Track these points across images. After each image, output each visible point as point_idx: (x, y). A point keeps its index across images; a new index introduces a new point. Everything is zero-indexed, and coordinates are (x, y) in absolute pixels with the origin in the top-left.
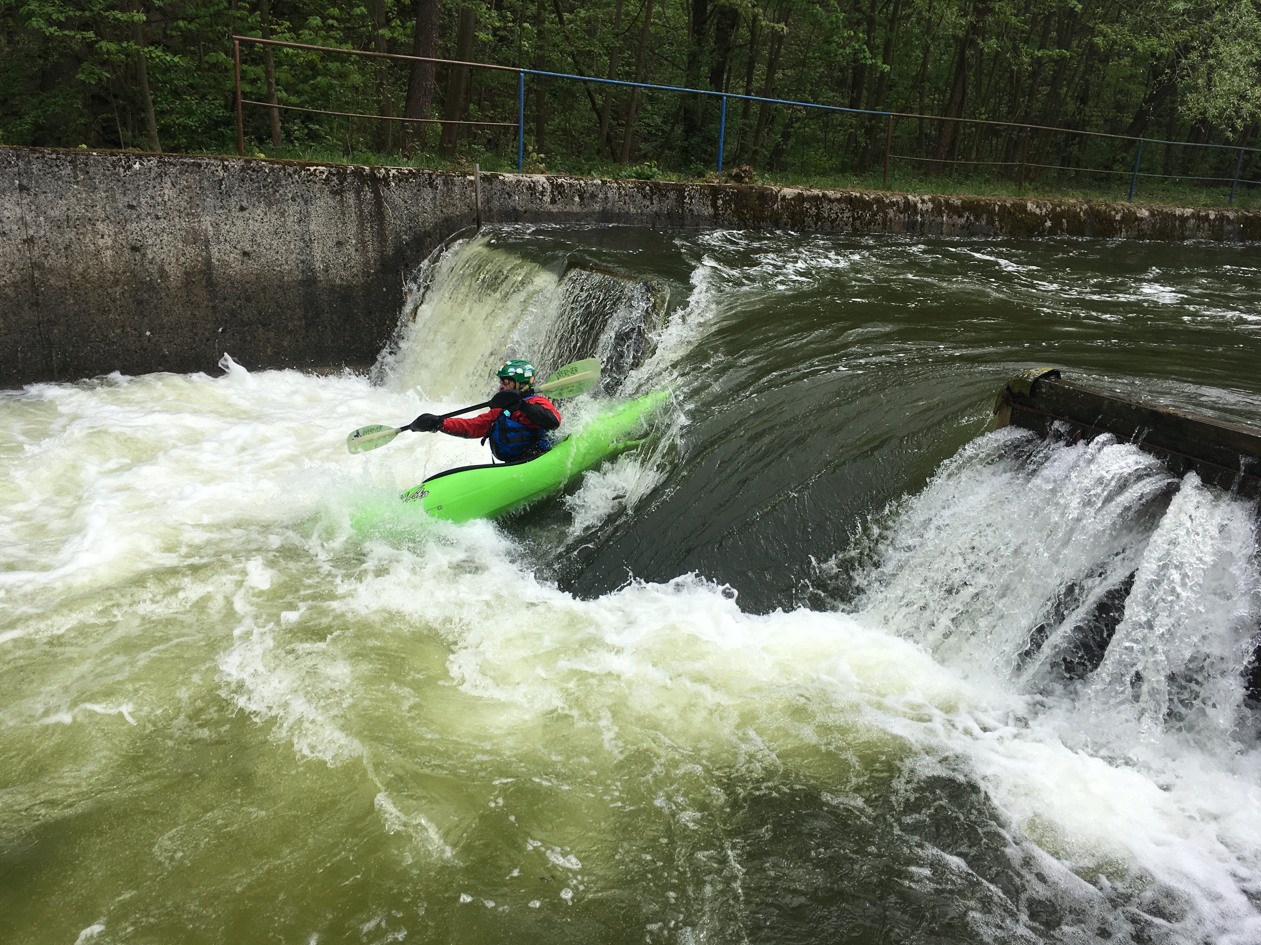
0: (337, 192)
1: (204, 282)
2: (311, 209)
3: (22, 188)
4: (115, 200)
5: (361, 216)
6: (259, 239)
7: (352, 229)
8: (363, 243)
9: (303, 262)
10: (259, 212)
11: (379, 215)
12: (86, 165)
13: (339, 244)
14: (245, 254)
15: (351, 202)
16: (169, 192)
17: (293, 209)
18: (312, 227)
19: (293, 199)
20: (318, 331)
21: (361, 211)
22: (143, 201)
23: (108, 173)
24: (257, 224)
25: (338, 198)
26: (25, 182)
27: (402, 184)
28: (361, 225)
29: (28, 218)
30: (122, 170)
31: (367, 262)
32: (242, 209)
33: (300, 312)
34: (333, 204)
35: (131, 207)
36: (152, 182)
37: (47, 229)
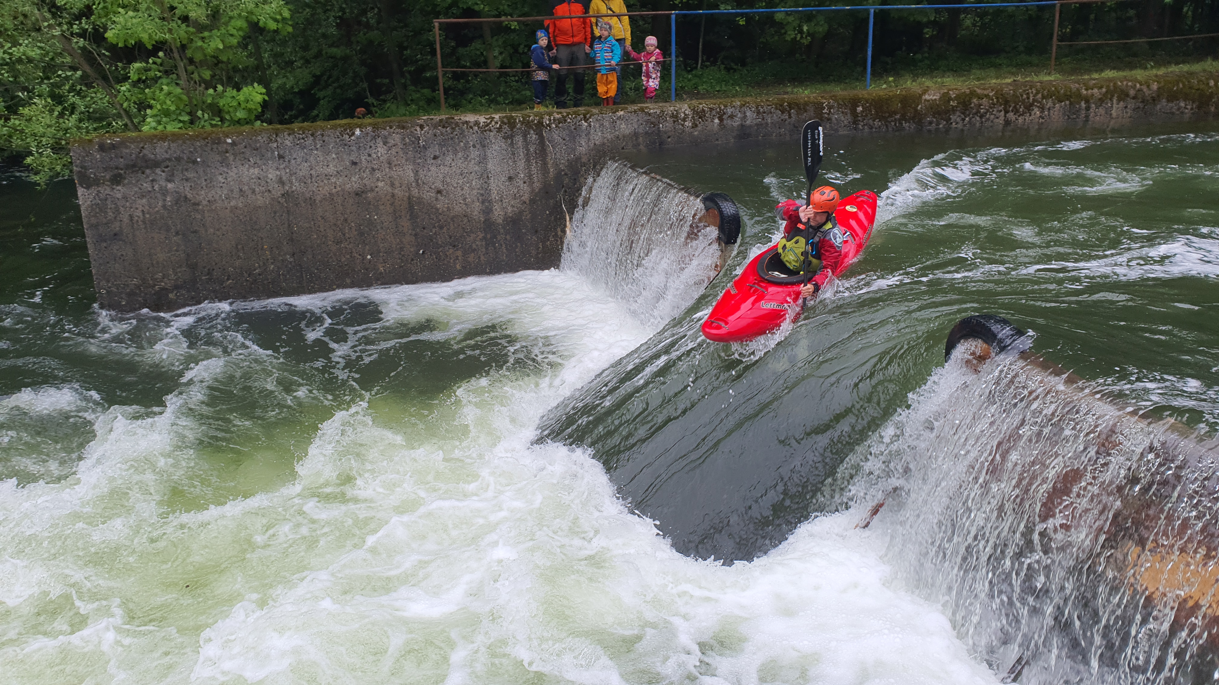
0: (508, 137)
1: (408, 217)
2: (489, 154)
3: (281, 157)
4: (343, 161)
5: (528, 155)
6: (448, 180)
7: (521, 164)
8: (530, 176)
9: (482, 195)
10: (448, 158)
11: (542, 152)
12: (323, 135)
13: (510, 179)
14: (439, 192)
15: (520, 143)
16: (381, 150)
17: (474, 153)
18: (490, 166)
19: (474, 146)
20: (495, 248)
21: (528, 150)
22: (363, 158)
23: (338, 140)
24: (447, 169)
25: (509, 141)
26: (281, 152)
27: (560, 125)
28: (528, 160)
29: (284, 178)
30: (347, 136)
31: (533, 190)
32: (435, 158)
33: (481, 235)
34: (505, 147)
35: (354, 163)
36: (369, 144)
37: (297, 184)
